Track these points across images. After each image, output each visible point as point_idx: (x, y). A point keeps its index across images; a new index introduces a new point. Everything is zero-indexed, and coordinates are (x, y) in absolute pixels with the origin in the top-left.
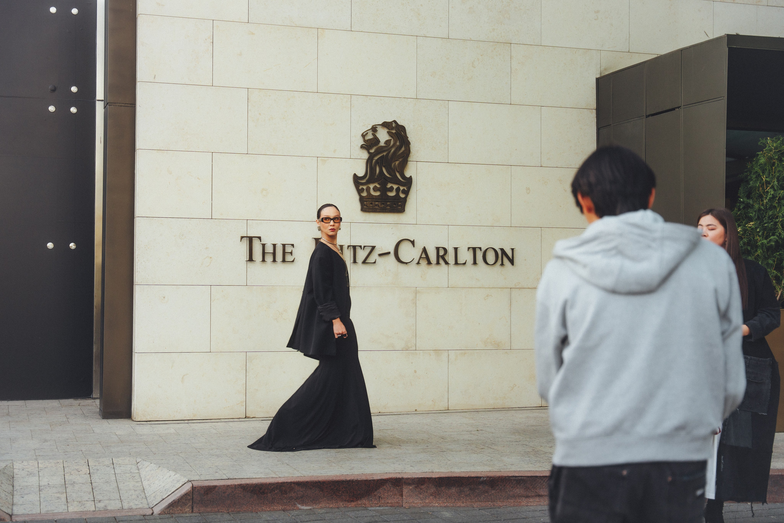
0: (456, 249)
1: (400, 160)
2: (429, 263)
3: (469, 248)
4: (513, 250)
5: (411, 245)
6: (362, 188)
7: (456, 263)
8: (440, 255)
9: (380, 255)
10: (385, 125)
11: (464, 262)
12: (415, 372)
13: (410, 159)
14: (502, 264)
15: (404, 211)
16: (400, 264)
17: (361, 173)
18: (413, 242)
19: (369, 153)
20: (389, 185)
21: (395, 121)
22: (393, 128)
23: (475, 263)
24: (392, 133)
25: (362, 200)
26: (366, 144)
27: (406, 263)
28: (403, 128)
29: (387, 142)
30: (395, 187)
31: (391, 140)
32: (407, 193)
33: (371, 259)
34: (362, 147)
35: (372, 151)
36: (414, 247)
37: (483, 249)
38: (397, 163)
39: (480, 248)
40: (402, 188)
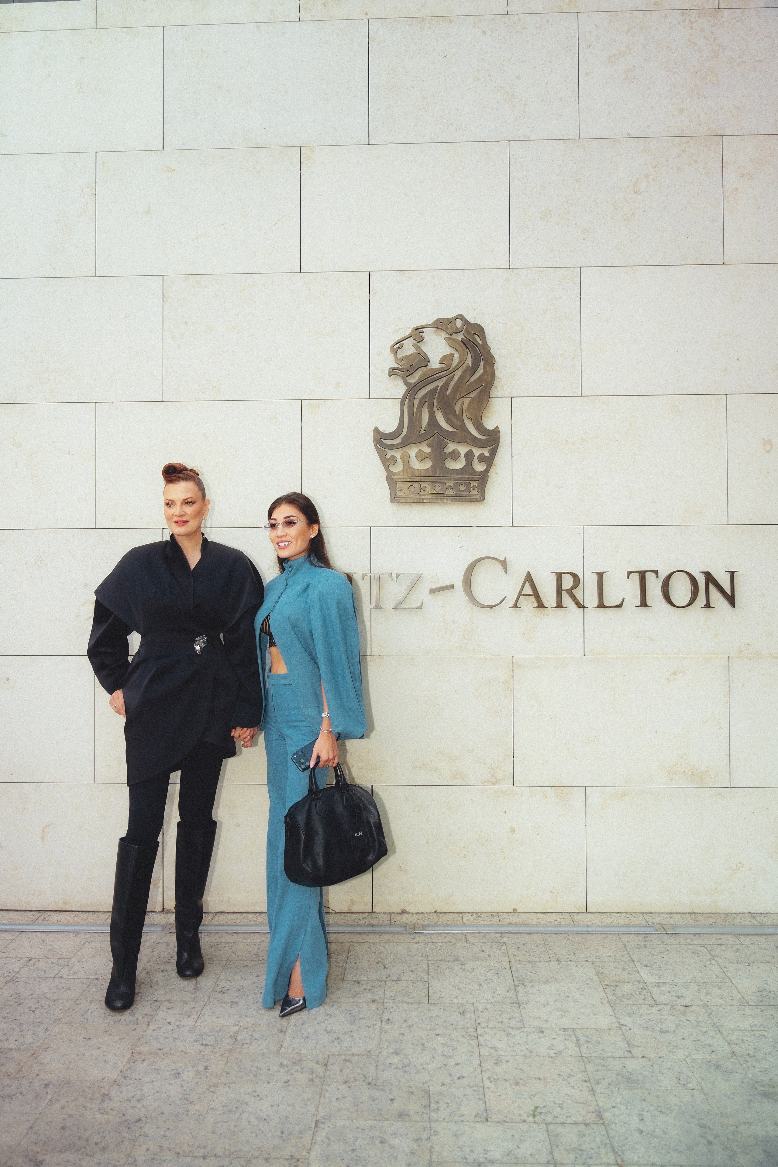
0: (600, 575)
1: (473, 395)
2: (541, 605)
3: (630, 573)
4: (732, 573)
5: (500, 568)
6: (392, 456)
7: (601, 605)
8: (563, 588)
9: (432, 591)
10: (441, 325)
11: (619, 603)
12: (513, 830)
13: (494, 392)
14: (708, 605)
15: (483, 499)
16: (476, 609)
17: (389, 426)
18: (504, 563)
19: (406, 384)
20: (451, 447)
21: (460, 317)
22: (458, 332)
23: (644, 603)
24: (455, 341)
25: (392, 480)
26: (400, 367)
27: (491, 607)
28: (479, 330)
29: (446, 360)
30: (463, 450)
31: (453, 354)
32: (489, 461)
33: (414, 601)
34: (392, 372)
35: (413, 380)
36: (506, 573)
37: (663, 575)
38: (467, 401)
39: (656, 572)
40: (477, 452)
